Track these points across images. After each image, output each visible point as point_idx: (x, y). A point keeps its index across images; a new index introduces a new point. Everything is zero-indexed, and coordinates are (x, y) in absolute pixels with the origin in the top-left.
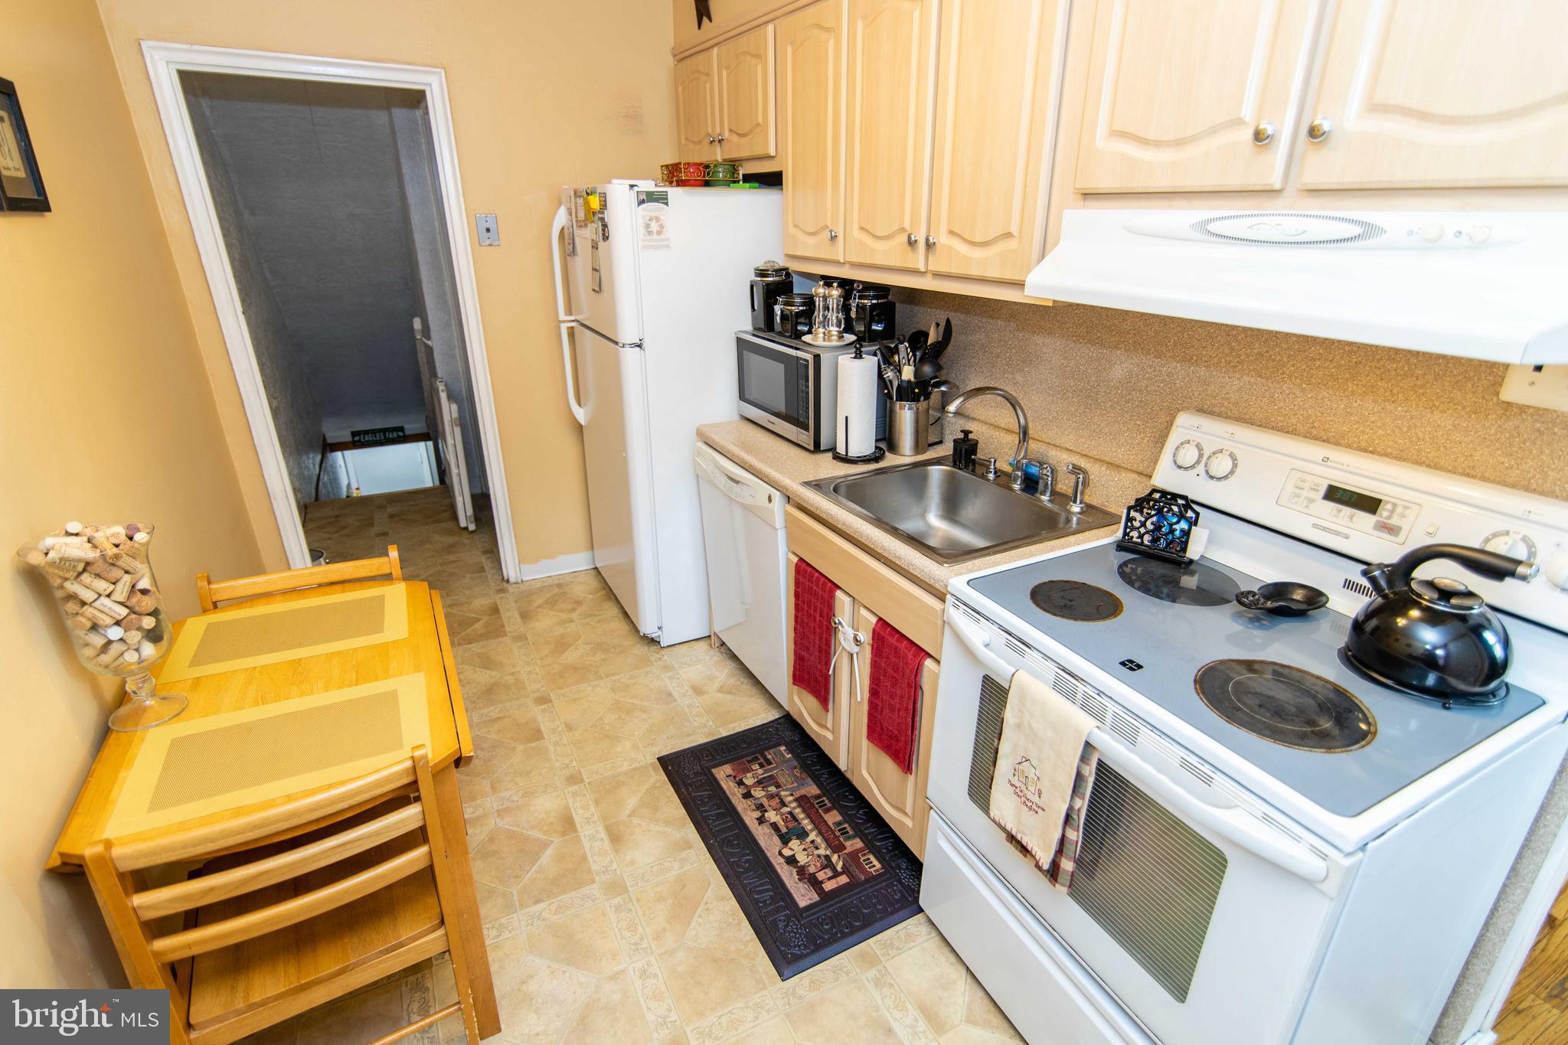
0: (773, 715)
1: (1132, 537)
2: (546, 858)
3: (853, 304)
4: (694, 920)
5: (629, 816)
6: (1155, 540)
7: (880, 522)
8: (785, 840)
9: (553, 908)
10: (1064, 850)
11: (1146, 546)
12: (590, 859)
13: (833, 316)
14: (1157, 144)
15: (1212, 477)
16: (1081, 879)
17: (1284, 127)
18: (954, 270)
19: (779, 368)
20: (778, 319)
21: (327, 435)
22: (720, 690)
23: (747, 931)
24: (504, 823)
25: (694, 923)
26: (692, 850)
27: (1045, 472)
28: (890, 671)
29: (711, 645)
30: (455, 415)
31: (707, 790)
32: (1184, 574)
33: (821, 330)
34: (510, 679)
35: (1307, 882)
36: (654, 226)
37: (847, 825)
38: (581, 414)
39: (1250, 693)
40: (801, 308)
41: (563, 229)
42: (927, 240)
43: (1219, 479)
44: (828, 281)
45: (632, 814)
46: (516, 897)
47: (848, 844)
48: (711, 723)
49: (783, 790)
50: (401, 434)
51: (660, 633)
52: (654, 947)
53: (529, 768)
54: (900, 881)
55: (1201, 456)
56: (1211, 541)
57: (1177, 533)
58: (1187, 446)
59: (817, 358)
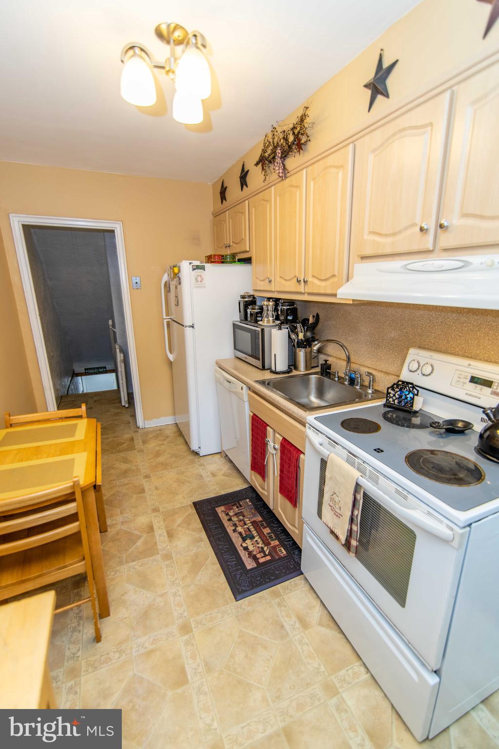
0: (245, 486)
1: (390, 401)
2: (139, 543)
3: (279, 308)
4: (200, 572)
5: (177, 526)
6: (399, 402)
7: (291, 400)
8: (244, 540)
9: (139, 564)
10: (352, 535)
11: (396, 405)
12: (158, 544)
13: (270, 313)
14: (386, 235)
15: (424, 375)
16: (361, 549)
17: (431, 225)
18: (315, 291)
19: (249, 334)
20: (249, 315)
21: (75, 370)
22: (223, 475)
23: (223, 579)
24: (124, 527)
25: (200, 573)
26: (203, 542)
27: (357, 376)
28: (287, 461)
29: (221, 456)
30: (122, 358)
31: (212, 517)
32: (412, 417)
33: (266, 319)
34: (134, 468)
35: (446, 542)
36: (199, 279)
37: (272, 534)
38: (171, 357)
39: (429, 462)
40: (258, 311)
41: (166, 282)
42: (304, 279)
43: (427, 375)
44: (269, 299)
45: (179, 526)
46: (124, 559)
47: (272, 542)
48: (218, 488)
49: (246, 518)
50: (105, 370)
51: (199, 450)
52: (181, 583)
53: (138, 505)
54: (294, 560)
55: (419, 366)
56: (424, 403)
57: (409, 399)
58: (426, 365)
59: (263, 330)
